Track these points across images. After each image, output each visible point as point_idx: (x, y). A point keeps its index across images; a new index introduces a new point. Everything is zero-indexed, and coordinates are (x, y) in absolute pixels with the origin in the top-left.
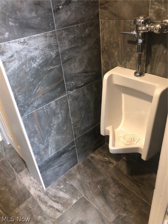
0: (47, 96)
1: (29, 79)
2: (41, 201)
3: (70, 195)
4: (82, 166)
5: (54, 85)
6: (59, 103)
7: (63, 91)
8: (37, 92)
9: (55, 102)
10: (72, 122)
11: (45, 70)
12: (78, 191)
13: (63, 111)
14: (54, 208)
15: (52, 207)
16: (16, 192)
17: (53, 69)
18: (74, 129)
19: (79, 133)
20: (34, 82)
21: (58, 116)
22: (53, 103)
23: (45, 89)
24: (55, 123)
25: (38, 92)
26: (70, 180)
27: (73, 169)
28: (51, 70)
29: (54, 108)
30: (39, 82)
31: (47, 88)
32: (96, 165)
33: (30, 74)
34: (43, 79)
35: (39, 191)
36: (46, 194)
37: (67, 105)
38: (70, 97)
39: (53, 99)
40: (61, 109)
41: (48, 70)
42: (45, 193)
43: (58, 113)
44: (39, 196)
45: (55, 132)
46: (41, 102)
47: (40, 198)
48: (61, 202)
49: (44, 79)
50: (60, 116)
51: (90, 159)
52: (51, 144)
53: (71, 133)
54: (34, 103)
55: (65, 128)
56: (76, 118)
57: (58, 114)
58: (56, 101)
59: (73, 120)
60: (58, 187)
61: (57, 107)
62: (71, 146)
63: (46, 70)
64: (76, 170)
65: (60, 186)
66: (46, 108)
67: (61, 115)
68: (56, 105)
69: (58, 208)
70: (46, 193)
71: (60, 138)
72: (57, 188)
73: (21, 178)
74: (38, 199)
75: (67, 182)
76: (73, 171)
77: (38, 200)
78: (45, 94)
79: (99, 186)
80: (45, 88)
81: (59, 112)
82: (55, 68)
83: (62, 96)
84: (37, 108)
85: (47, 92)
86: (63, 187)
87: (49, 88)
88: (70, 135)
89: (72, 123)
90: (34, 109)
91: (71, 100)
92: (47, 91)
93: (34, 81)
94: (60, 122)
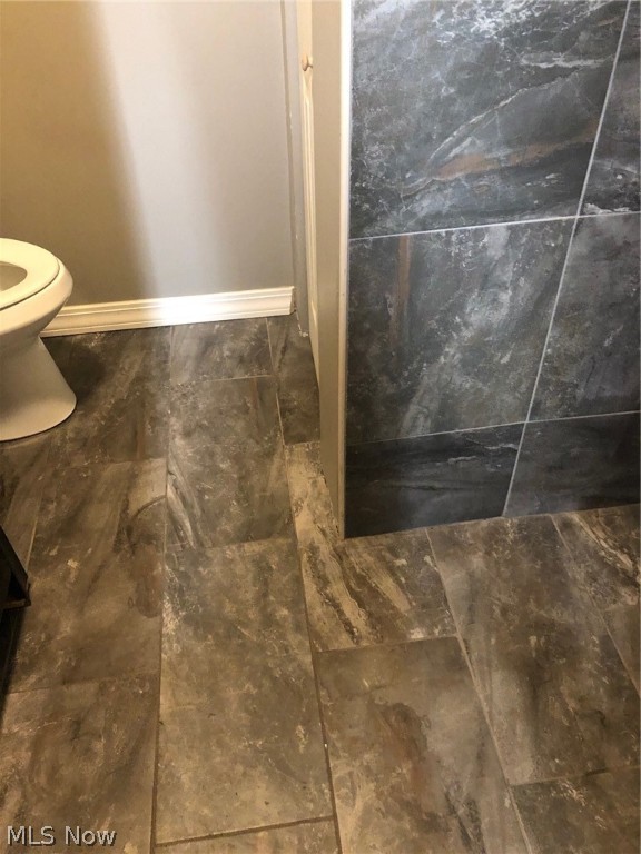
0: (486, 188)
1: (440, 85)
2: (314, 566)
3: (414, 604)
4: (511, 536)
5: (533, 153)
6: (524, 240)
7: (565, 195)
8: (452, 155)
9: (509, 228)
10: (548, 347)
11: (524, 62)
12: (449, 609)
13: (528, 285)
14: (341, 613)
15: (337, 606)
16: (257, 495)
17: (565, 72)
18: (544, 383)
19: (559, 407)
20: (456, 108)
21: (496, 295)
22: (498, 230)
23: (488, 156)
24: (474, 319)
25: (456, 156)
26: (443, 556)
27: (472, 526)
28: (553, 74)
29: (495, 253)
30: (476, 114)
31: (501, 153)
32: (569, 559)
33: (450, 63)
34: (498, 102)
35: (323, 532)
36: (340, 555)
37: (559, 266)
38: (585, 233)
39: (506, 212)
40: (523, 272)
41: (537, 68)
42: (335, 550)
43: (505, 283)
44: (313, 549)
45: (458, 356)
46: (451, 206)
47: (313, 553)
48: (373, 609)
49: (502, 104)
50: (505, 297)
51: (555, 524)
52: (425, 392)
53: (523, 388)
54: (421, 198)
55: (505, 360)
56: (571, 336)
57: (502, 286)
58: (517, 226)
59: (556, 341)
60: (388, 555)
61: (506, 257)
62: (501, 441)
63: (528, 66)
64: (481, 534)
65: (397, 557)
66: (460, 242)
67: (512, 299)
68: (506, 246)
69: (352, 621)
70: (340, 550)
71: (468, 386)
72: (381, 558)
73: (290, 462)
74: (305, 555)
75: (427, 559)
76: (468, 535)
77: (305, 557)
78: (480, 176)
79: (533, 639)
80: (489, 151)
81: (507, 277)
82: (575, 68)
83: (551, 215)
84: (424, 225)
85: (492, 172)
86: (403, 565)
87: (508, 156)
88: (515, 398)
89: (547, 351)
90: (411, 223)
91: (585, 251)
92: (496, 167)
93: (455, 100)
94: (495, 326)
